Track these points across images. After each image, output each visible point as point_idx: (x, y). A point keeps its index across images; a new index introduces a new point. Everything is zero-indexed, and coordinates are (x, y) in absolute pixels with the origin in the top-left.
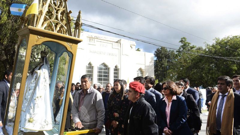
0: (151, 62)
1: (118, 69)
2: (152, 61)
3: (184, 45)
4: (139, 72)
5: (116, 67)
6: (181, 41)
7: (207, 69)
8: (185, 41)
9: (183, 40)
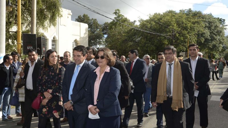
0: (85, 34)
1: (56, 40)
2: (87, 33)
3: (118, 17)
4: (74, 44)
5: (54, 38)
6: (115, 13)
7: (143, 43)
8: (119, 13)
9: (118, 12)
